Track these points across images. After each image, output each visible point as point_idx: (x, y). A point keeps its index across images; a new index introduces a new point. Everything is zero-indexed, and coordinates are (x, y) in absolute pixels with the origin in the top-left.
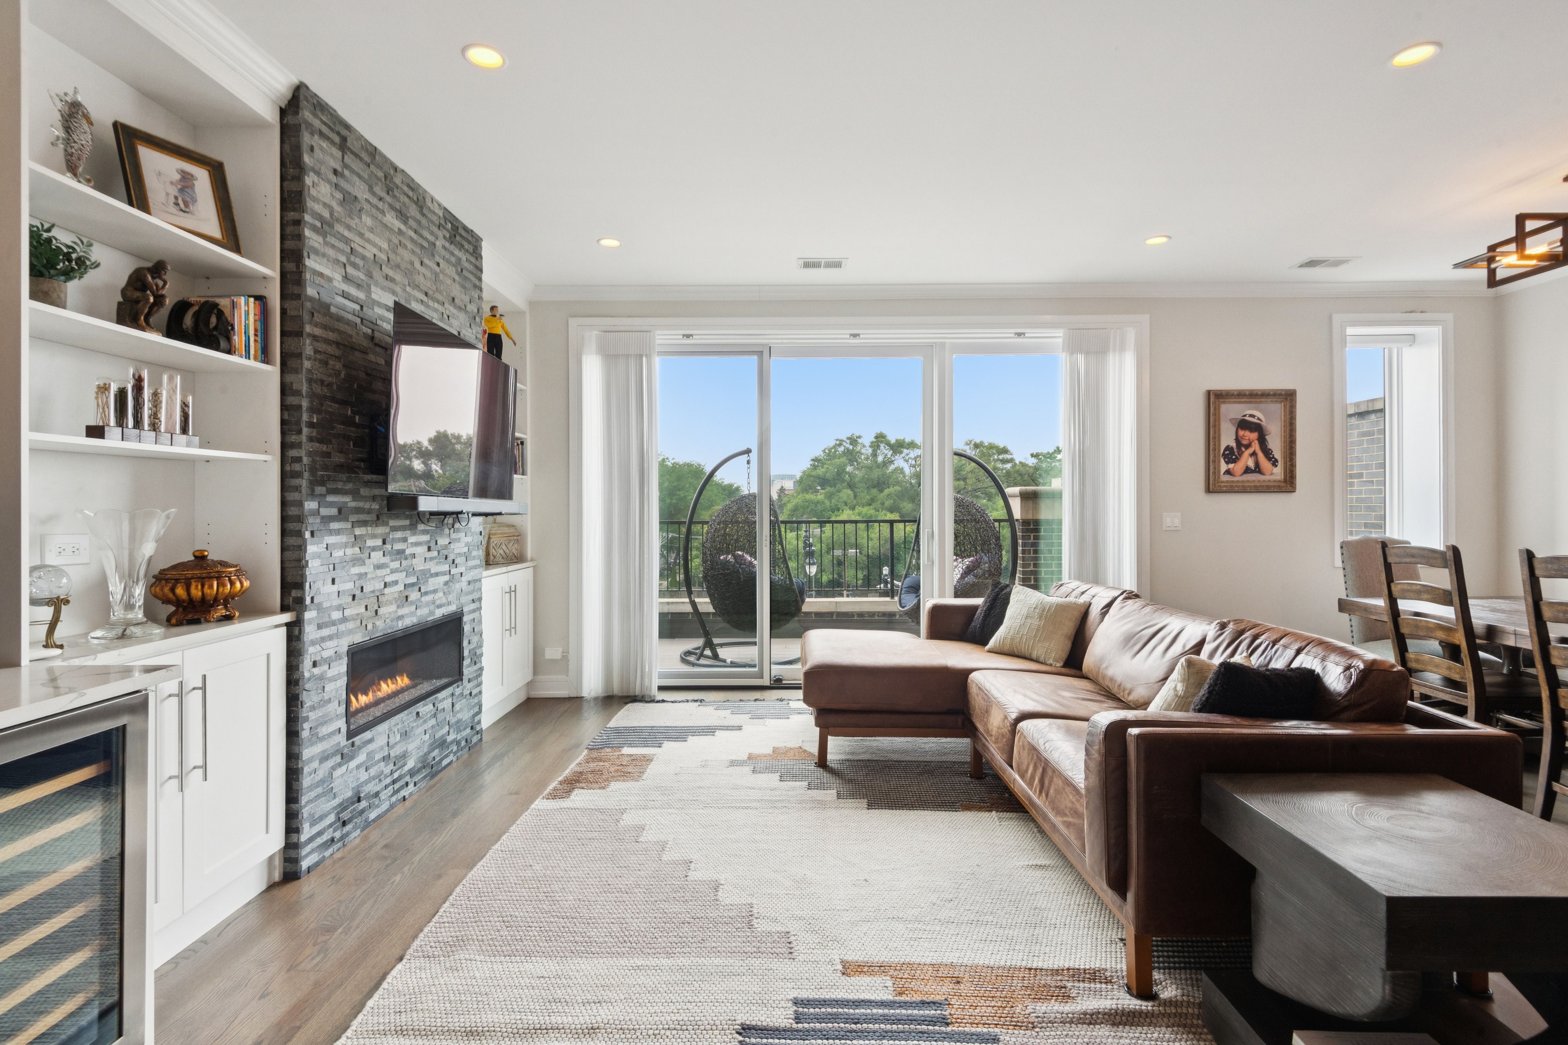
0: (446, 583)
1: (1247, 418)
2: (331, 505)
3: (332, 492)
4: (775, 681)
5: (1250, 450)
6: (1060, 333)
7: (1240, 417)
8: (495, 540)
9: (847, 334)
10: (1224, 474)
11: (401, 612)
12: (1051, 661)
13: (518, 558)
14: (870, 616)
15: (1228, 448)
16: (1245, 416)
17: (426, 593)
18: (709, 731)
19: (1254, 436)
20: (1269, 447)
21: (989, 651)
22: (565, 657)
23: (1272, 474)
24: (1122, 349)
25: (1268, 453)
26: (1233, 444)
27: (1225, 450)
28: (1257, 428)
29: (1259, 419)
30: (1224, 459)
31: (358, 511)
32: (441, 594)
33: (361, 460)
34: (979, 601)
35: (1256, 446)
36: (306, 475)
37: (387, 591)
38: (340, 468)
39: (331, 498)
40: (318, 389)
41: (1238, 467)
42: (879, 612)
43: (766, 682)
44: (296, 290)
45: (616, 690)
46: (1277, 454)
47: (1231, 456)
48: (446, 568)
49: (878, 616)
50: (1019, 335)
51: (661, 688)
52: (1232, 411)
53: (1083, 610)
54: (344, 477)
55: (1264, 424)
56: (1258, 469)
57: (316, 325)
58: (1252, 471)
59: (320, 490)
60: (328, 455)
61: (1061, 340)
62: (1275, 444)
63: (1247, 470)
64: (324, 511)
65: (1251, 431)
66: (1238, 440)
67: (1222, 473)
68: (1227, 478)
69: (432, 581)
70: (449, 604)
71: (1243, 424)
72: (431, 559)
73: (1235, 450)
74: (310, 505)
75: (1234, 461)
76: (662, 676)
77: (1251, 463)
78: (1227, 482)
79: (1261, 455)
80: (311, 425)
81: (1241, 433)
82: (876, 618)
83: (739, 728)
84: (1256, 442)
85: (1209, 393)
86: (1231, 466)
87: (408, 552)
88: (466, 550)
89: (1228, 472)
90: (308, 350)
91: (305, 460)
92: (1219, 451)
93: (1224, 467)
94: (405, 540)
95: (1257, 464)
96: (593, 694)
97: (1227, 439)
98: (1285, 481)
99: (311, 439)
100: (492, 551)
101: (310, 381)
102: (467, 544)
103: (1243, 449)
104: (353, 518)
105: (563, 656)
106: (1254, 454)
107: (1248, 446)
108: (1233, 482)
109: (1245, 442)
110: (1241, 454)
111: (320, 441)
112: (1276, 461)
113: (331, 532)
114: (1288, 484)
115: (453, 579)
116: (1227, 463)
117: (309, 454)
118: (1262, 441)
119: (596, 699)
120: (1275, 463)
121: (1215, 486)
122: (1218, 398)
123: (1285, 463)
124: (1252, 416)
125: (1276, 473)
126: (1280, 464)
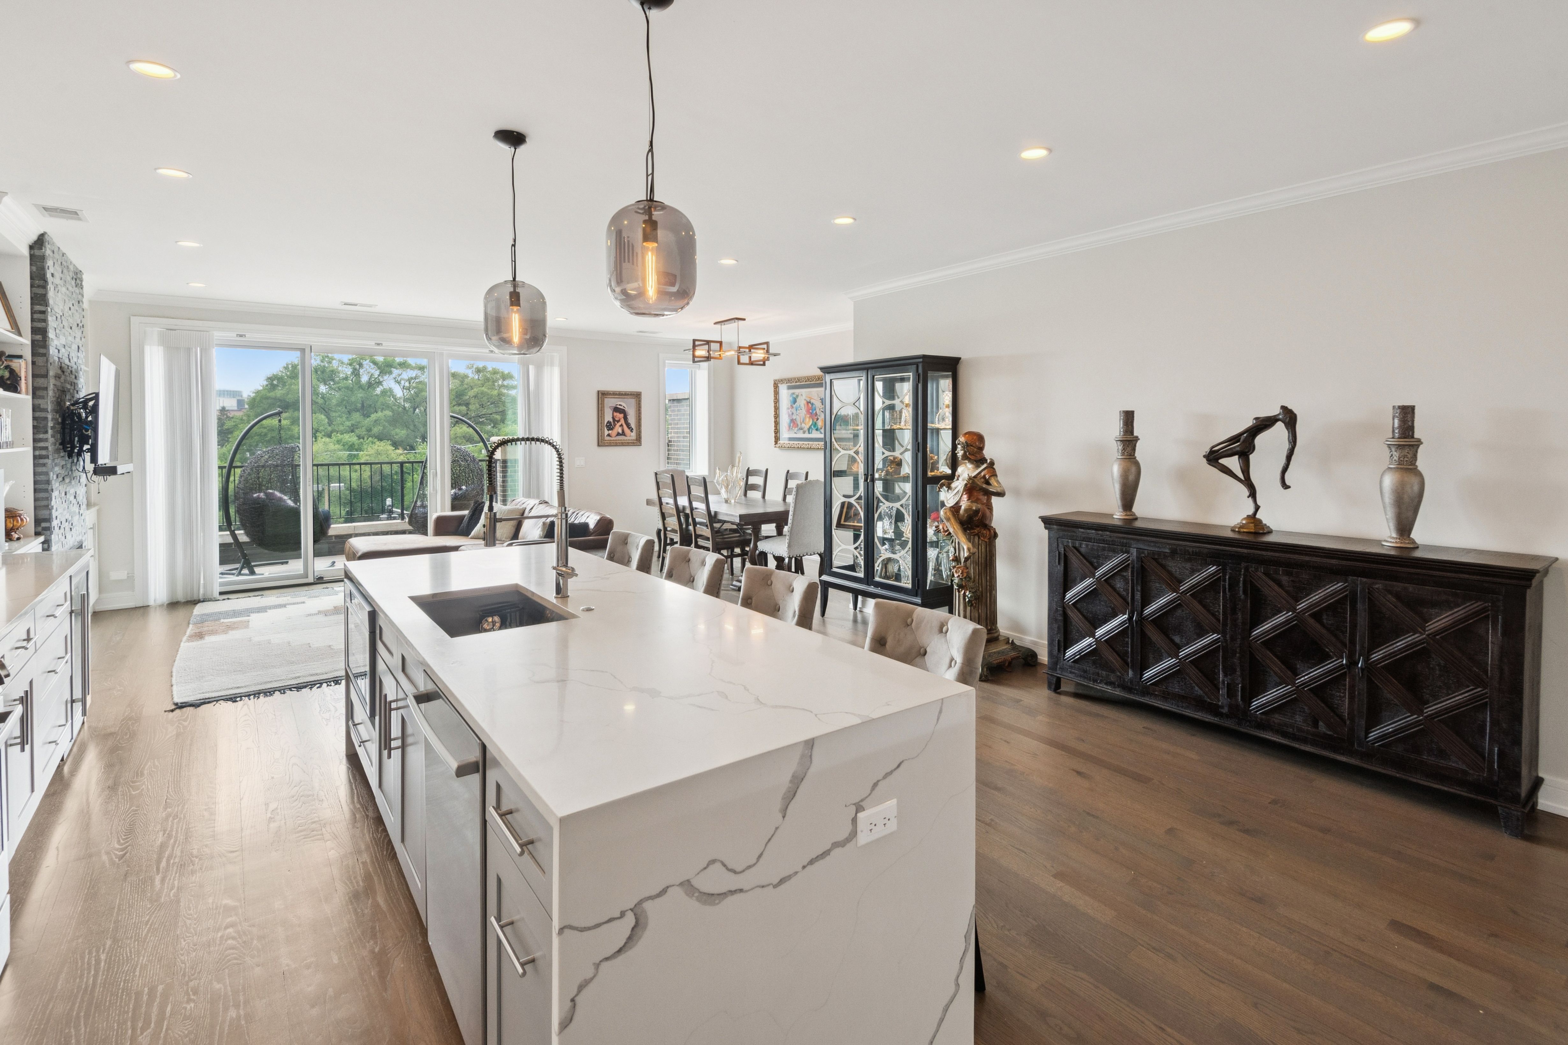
4: (317, 579)
5: (620, 424)
7: (615, 406)
10: (607, 436)
12: (504, 539)
15: (608, 422)
16: (617, 405)
17: (74, 526)
19: (622, 415)
20: (629, 422)
21: (471, 538)
22: (131, 578)
23: (630, 436)
25: (628, 425)
26: (611, 420)
27: (607, 423)
28: (623, 412)
29: (623, 407)
30: (606, 428)
32: (78, 527)
34: (464, 512)
35: (622, 421)
41: (613, 433)
43: (311, 579)
45: (180, 597)
46: (633, 426)
47: (610, 426)
48: (78, 510)
51: (221, 593)
52: (610, 402)
53: (522, 512)
55: (625, 409)
56: (623, 434)
57: (52, 370)
58: (621, 435)
62: (632, 420)
63: (618, 434)
65: (620, 413)
66: (613, 418)
67: (605, 435)
68: (608, 438)
71: (616, 409)
73: (612, 423)
75: (612, 429)
77: (620, 431)
78: (607, 441)
79: (625, 426)
81: (615, 414)
84: (623, 419)
85: (598, 392)
86: (610, 432)
88: (82, 497)
89: (609, 435)
92: (604, 423)
93: (606, 432)
95: (623, 431)
96: (159, 602)
97: (608, 417)
102: (83, 493)
103: (616, 423)
105: (128, 577)
106: (621, 425)
107: (618, 421)
108: (610, 441)
109: (617, 419)
110: (615, 425)
112: (632, 429)
115: (79, 518)
116: (608, 430)
118: (625, 418)
119: (161, 605)
120: (632, 430)
121: (601, 443)
122: (602, 395)
123: (636, 430)
124: (620, 405)
125: (633, 435)
126: (634, 431)
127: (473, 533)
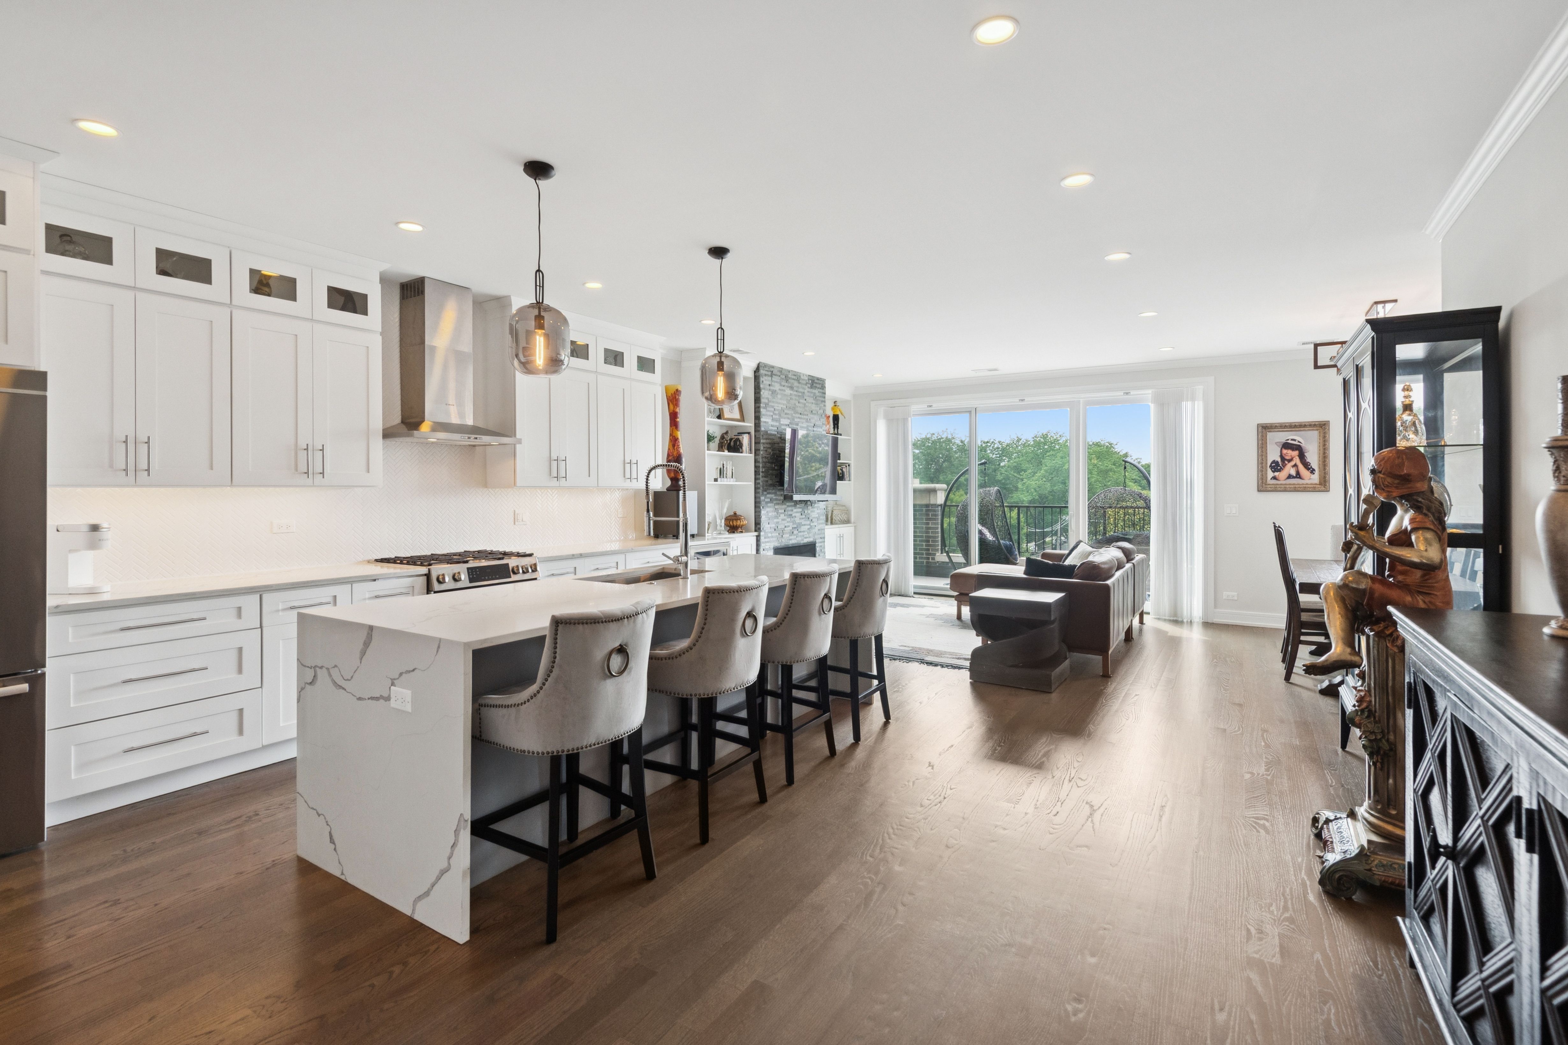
0: (809, 529)
1: (1290, 441)
2: (768, 498)
3: (768, 493)
5: (1292, 463)
6: (1151, 391)
7: (1284, 441)
8: (835, 512)
9: (1017, 399)
10: (1271, 479)
11: (791, 537)
13: (848, 521)
15: (1274, 462)
16: (1288, 440)
17: (800, 532)
19: (1296, 453)
20: (1307, 461)
23: (1310, 479)
24: (1193, 399)
25: (1307, 465)
26: (1279, 460)
27: (1272, 463)
28: (1299, 448)
29: (1299, 442)
30: (1271, 469)
31: (776, 499)
32: (806, 533)
33: (777, 482)
35: (1297, 460)
36: (761, 488)
37: (786, 529)
38: (771, 485)
39: (768, 496)
40: (764, 460)
41: (1282, 475)
44: (758, 429)
46: (1315, 464)
48: (808, 522)
50: (1126, 393)
54: (772, 488)
55: (1303, 445)
57: (764, 439)
58: (1294, 477)
59: (765, 493)
60: (767, 481)
61: (1150, 397)
62: (1313, 458)
63: (1290, 477)
64: (766, 500)
65: (1293, 450)
66: (1282, 457)
67: (1269, 478)
68: (1274, 482)
69: (802, 527)
70: (810, 537)
71: (1286, 446)
72: (802, 518)
73: (1280, 463)
74: (762, 498)
75: (1279, 471)
76: (916, 587)
77: (1293, 472)
78: (1273, 484)
79: (1301, 467)
80: (762, 472)
81: (1285, 451)
84: (1297, 457)
85: (1261, 425)
86: (1276, 474)
87: (793, 515)
88: (817, 516)
89: (1274, 478)
90: (763, 447)
91: (761, 483)
92: (1267, 464)
93: (1270, 474)
94: (792, 510)
95: (1298, 473)
97: (1274, 456)
98: (1320, 484)
99: (762, 477)
100: (834, 518)
101: (762, 458)
102: (818, 513)
103: (1286, 462)
104: (775, 502)
106: (1295, 465)
107: (1290, 461)
108: (1277, 484)
109: (1287, 458)
110: (1284, 465)
111: (765, 477)
112: (1314, 470)
113: (768, 507)
115: (811, 527)
116: (1273, 472)
117: (762, 482)
118: (1302, 456)
120: (1312, 471)
121: (1263, 487)
122: (1265, 429)
123: (1320, 471)
124: (1292, 440)
125: (1313, 479)
126: (1316, 472)
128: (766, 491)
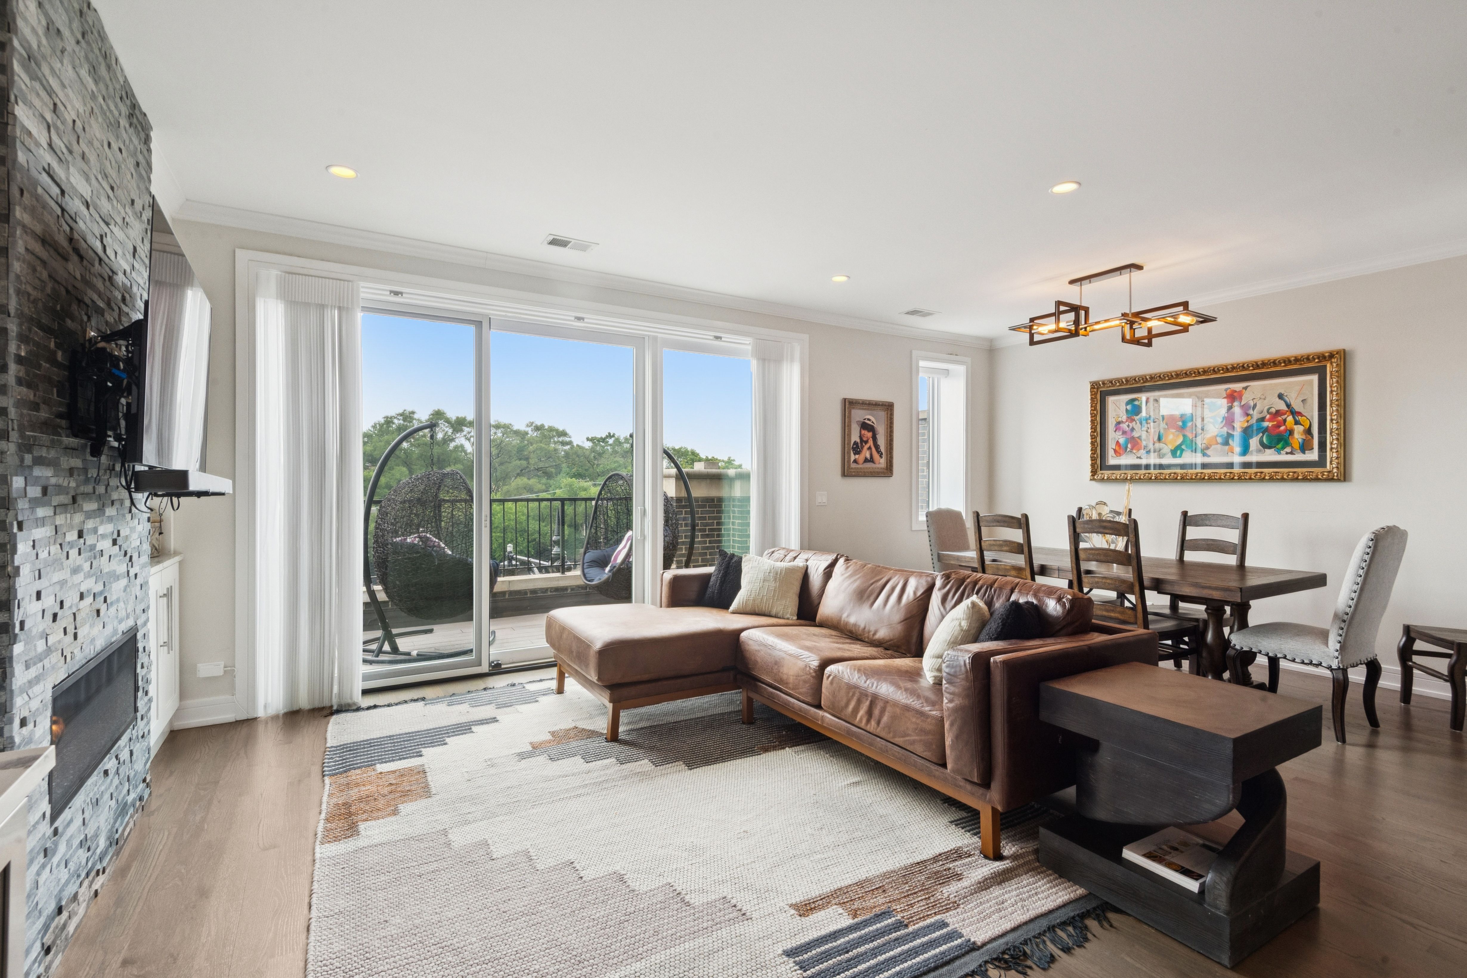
0: (125, 589)
1: (866, 421)
2: (37, 481)
3: (39, 461)
4: (493, 667)
5: (868, 445)
6: (748, 340)
7: (862, 420)
9: (572, 316)
10: (853, 462)
12: (788, 616)
14: (542, 592)
15: (855, 443)
16: (865, 419)
17: (111, 604)
18: (464, 728)
19: (870, 434)
20: (878, 443)
21: (733, 613)
22: (230, 672)
23: (879, 463)
24: (792, 360)
25: (877, 447)
26: (858, 441)
27: (853, 445)
28: (872, 429)
29: (873, 422)
30: (853, 451)
31: (60, 489)
32: (122, 604)
33: (60, 416)
34: (710, 570)
35: (871, 443)
36: (14, 436)
37: (81, 605)
38: (46, 426)
39: (37, 472)
40: (25, 307)
41: (861, 458)
42: (551, 588)
43: (485, 668)
45: (304, 702)
46: (883, 449)
47: (857, 449)
49: (551, 592)
50: (717, 338)
51: (366, 692)
52: (859, 415)
53: (804, 571)
54: (48, 439)
55: (875, 426)
56: (871, 460)
58: (869, 461)
59: (26, 458)
60: (34, 406)
61: (750, 348)
62: (882, 441)
63: (866, 460)
64: (31, 491)
65: (869, 431)
66: (861, 437)
67: (852, 460)
68: (855, 465)
70: (128, 616)
71: (864, 426)
72: (115, 556)
73: (859, 445)
74: (18, 482)
75: (858, 453)
76: (366, 678)
77: (868, 456)
78: (854, 468)
79: (873, 449)
80: (19, 360)
81: (863, 432)
82: (549, 593)
83: (494, 720)
84: (871, 439)
85: (845, 399)
86: (857, 456)
87: (98, 548)
89: (855, 461)
90: (20, 247)
91: (12, 412)
92: (850, 445)
93: (853, 457)
94: (96, 530)
95: (871, 456)
96: (272, 711)
97: (854, 437)
99: (20, 382)
101: (18, 293)
103: (864, 444)
104: (56, 500)
105: (225, 672)
106: (870, 448)
107: (866, 442)
108: (857, 468)
109: (865, 439)
110: (862, 447)
111: (29, 385)
112: (882, 454)
114: (888, 471)
116: (855, 454)
117: (20, 404)
118: (874, 438)
119: (275, 718)
120: (881, 455)
121: (845, 471)
122: (849, 405)
123: (887, 455)
124: (869, 420)
125: (881, 462)
126: (884, 456)
127: (734, 606)
128: (29, 451)
